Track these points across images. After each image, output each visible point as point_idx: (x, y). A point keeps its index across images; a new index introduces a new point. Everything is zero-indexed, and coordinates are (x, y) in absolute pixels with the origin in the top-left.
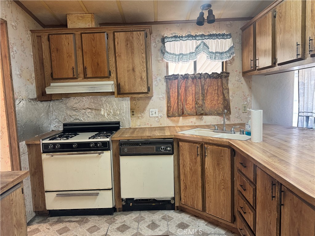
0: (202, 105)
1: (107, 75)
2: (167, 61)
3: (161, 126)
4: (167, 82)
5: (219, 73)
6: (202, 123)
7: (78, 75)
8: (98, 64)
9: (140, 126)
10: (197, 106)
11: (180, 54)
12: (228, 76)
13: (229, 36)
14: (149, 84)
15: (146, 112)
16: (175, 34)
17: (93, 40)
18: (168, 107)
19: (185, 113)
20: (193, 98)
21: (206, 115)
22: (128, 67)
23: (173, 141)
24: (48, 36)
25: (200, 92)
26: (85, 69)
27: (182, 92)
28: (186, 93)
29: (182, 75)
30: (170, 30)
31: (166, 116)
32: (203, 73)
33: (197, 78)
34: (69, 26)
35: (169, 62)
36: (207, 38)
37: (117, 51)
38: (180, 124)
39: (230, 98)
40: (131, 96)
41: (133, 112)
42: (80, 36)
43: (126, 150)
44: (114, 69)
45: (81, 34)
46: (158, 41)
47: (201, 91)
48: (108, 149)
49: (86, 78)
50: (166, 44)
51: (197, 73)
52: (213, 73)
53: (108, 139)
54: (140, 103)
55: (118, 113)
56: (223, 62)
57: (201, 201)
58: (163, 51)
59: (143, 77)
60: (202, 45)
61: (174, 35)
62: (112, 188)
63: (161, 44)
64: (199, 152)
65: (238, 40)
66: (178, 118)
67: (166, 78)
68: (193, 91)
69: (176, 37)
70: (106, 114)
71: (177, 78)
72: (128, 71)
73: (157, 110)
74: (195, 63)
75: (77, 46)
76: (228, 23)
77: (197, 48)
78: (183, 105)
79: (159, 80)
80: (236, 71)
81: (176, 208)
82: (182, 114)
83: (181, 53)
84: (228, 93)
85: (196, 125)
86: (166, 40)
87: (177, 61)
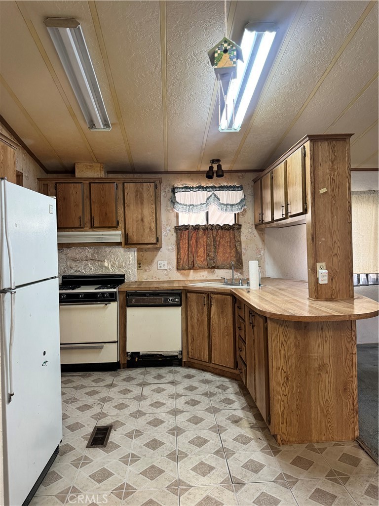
0: (213, 258)
1: (115, 224)
2: (177, 212)
3: (170, 280)
4: (177, 233)
5: (231, 225)
6: (214, 277)
7: (84, 224)
8: (106, 214)
9: (147, 279)
10: (208, 259)
11: (191, 205)
12: (241, 228)
13: (241, 188)
14: (158, 234)
15: (154, 264)
16: (186, 184)
17: (102, 190)
18: (178, 259)
19: (195, 266)
20: (204, 249)
21: (218, 268)
22: (137, 217)
23: (181, 293)
24: (56, 185)
25: (212, 244)
26: (92, 219)
27: (193, 243)
28: (197, 244)
29: (192, 226)
30: (181, 180)
31: (175, 269)
32: (215, 224)
33: (209, 230)
34: (78, 174)
35: (179, 212)
36: (217, 189)
37: (126, 201)
38: (191, 278)
39: (243, 250)
40: (138, 246)
41: (140, 264)
42: (88, 186)
43: (133, 301)
44: (123, 219)
45: (90, 183)
46: (168, 191)
47: (212, 242)
48: (115, 300)
49: (92, 227)
50: (176, 194)
51: (209, 224)
52: (224, 225)
53: (115, 290)
54: (147, 255)
55: (124, 265)
56: (235, 214)
57: (207, 351)
58: (173, 202)
59: (152, 228)
60: (213, 196)
61: (184, 186)
62: (117, 341)
63: (171, 194)
64: (205, 302)
65: (250, 192)
66: (189, 271)
67: (176, 229)
68: (204, 242)
69: (186, 188)
70: (110, 266)
71: (187, 229)
72: (137, 221)
73: (166, 262)
74: (207, 213)
75: (85, 195)
76: (240, 174)
77: (208, 199)
78: (193, 257)
79: (169, 230)
80: (249, 223)
81: (183, 365)
82: (193, 267)
83: (191, 203)
84: (240, 245)
85: (208, 279)
86: (176, 191)
87: (187, 211)
